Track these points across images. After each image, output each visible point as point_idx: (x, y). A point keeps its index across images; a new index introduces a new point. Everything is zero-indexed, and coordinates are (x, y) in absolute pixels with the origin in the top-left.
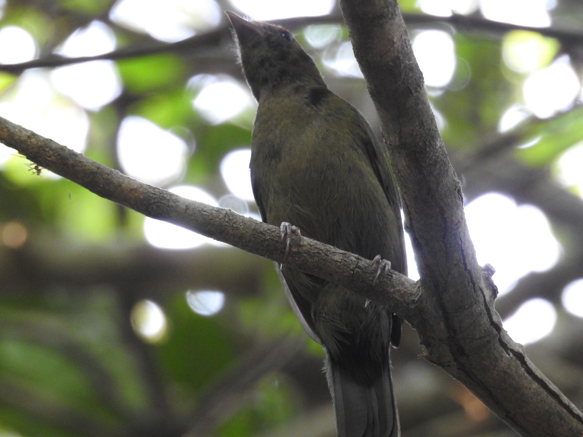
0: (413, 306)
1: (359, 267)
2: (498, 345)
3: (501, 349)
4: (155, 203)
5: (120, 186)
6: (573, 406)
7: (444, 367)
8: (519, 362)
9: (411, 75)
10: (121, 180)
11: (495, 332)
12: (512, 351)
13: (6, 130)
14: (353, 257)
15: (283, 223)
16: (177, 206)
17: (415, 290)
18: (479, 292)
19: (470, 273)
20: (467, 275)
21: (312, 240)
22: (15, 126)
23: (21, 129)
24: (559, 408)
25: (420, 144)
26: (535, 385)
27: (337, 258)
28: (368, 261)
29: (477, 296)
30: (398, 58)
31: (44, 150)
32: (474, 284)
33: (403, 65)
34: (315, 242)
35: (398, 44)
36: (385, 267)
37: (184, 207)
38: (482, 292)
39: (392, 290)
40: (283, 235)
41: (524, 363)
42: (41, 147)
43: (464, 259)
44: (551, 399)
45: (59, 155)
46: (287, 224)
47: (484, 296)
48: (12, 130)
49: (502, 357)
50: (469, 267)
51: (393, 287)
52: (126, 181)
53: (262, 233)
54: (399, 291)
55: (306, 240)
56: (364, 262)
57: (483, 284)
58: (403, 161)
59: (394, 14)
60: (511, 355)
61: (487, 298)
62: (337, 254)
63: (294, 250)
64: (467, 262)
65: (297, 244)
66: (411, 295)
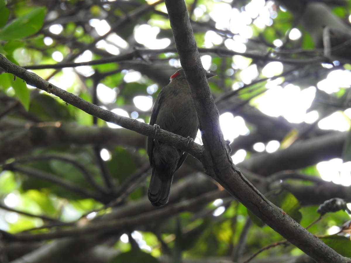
0: (201, 155)
1: (182, 140)
2: (231, 169)
3: (232, 170)
4: (109, 116)
5: (96, 110)
6: (258, 191)
7: (212, 176)
8: (238, 175)
9: (201, 72)
10: (96, 108)
11: (230, 164)
12: (236, 171)
13: (55, 90)
14: (179, 137)
15: (155, 124)
16: (117, 118)
17: (201, 149)
18: (225, 150)
19: (221, 143)
20: (220, 143)
21: (165, 130)
22: (59, 89)
23: (61, 90)
24: (253, 191)
25: (204, 97)
26: (244, 183)
27: (174, 137)
28: (185, 138)
29: (224, 151)
30: (197, 66)
31: (69, 97)
32: (223, 147)
33: (198, 68)
34: (166, 131)
35: (196, 61)
36: (191, 140)
37: (119, 118)
38: (226, 150)
39: (193, 149)
40: (154, 128)
41: (240, 175)
42: (68, 96)
43: (219, 138)
44: (250, 188)
45: (74, 99)
46: (156, 125)
47: (226, 151)
48: (58, 90)
49: (233, 173)
50: (221, 141)
51: (194, 147)
52: (99, 109)
53: (147, 128)
54: (196, 149)
55: (163, 131)
56: (184, 138)
57: (226, 147)
58: (198, 103)
59: (195, 50)
60: (236, 172)
61: (227, 152)
62: (174, 135)
63: (158, 134)
64: (220, 139)
65: (159, 131)
66: (200, 150)
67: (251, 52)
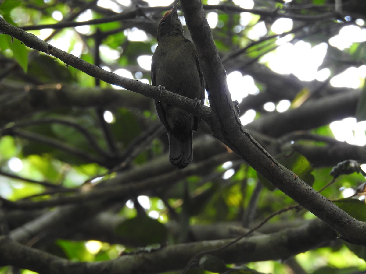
0: (208, 116)
1: (188, 102)
2: (240, 130)
3: (241, 132)
4: (111, 78)
5: (98, 72)
6: (268, 153)
7: (219, 139)
8: (248, 137)
9: (207, 30)
10: (98, 70)
11: (239, 126)
12: (245, 133)
13: (55, 51)
14: (185, 98)
15: (159, 86)
16: (120, 79)
17: (208, 110)
18: (233, 111)
19: (229, 104)
20: (228, 104)
21: (170, 92)
22: (58, 49)
23: (61, 51)
24: (263, 154)
25: (210, 56)
26: (254, 146)
27: (179, 98)
28: (191, 100)
29: (232, 112)
30: (202, 24)
31: (70, 59)
32: (231, 108)
33: (204, 27)
34: (171, 92)
35: (202, 19)
36: (199, 102)
37: (122, 80)
38: (234, 111)
39: (200, 110)
40: (159, 90)
41: (250, 137)
42: (69, 57)
43: (227, 99)
44: (260, 151)
45: (75, 60)
46: (161, 86)
47: (234, 112)
48: (58, 51)
49: (241, 135)
50: (229, 102)
51: (200, 109)
52: (101, 70)
53: (151, 89)
54: (203, 111)
55: (168, 92)
56: (190, 100)
57: (234, 108)
58: (204, 62)
59: (200, 8)
60: (245, 135)
61: (236, 113)
62: (179, 97)
63: (163, 95)
64: (228, 100)
65: (164, 93)
66: (207, 112)
67: (259, 8)
